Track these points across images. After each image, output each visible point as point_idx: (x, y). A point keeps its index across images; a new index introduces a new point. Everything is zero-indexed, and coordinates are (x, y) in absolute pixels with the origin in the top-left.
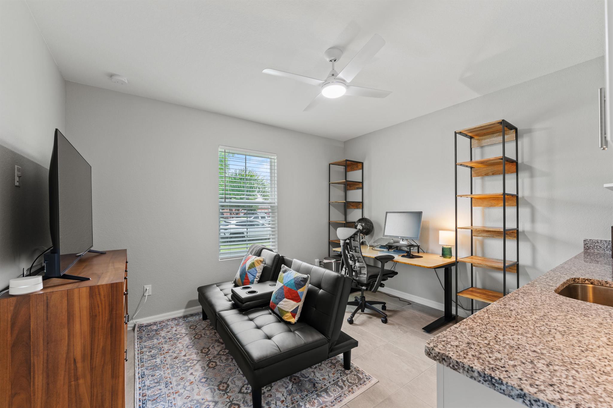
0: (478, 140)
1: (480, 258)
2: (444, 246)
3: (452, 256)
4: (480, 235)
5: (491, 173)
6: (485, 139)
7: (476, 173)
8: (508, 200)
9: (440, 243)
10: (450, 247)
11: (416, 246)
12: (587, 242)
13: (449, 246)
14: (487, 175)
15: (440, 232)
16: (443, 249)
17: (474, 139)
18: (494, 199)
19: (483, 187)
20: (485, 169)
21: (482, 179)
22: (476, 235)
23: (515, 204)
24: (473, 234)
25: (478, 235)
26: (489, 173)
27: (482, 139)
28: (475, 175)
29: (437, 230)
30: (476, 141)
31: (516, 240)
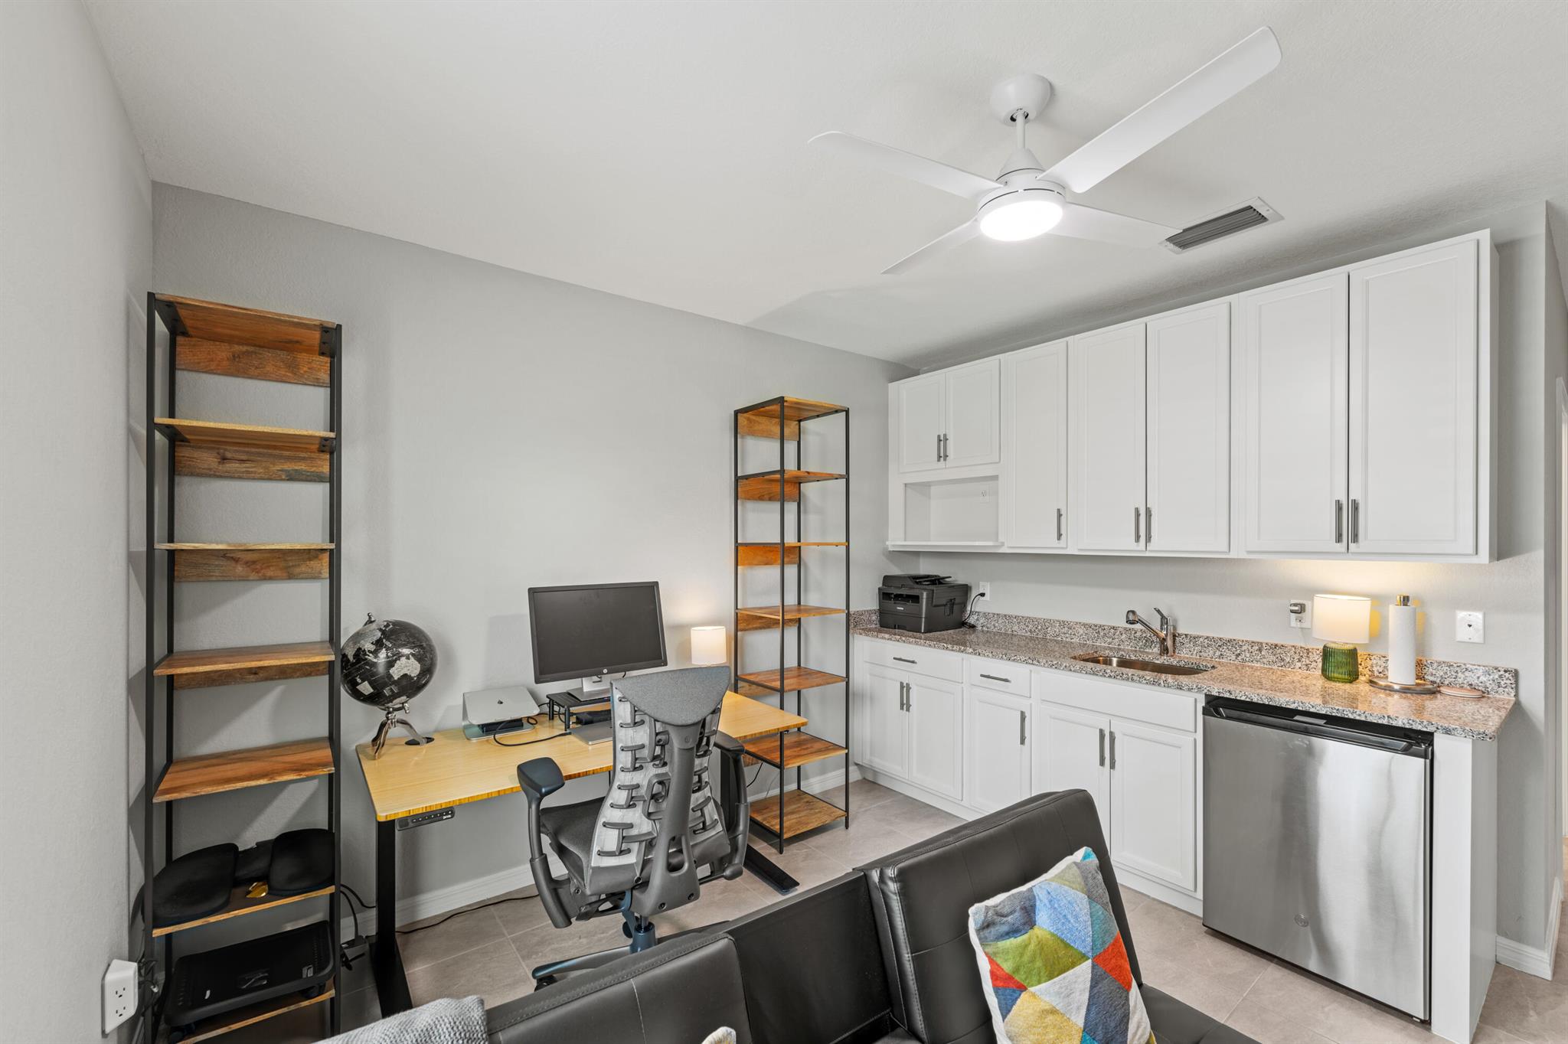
4: (751, 626)
5: (767, 497)
8: (790, 553)
12: (855, 616)
18: (771, 549)
19: (744, 523)
20: (760, 486)
21: (743, 505)
22: (743, 628)
23: (797, 559)
24: (739, 628)
25: (747, 627)
26: (762, 496)
28: (742, 496)
31: (796, 628)
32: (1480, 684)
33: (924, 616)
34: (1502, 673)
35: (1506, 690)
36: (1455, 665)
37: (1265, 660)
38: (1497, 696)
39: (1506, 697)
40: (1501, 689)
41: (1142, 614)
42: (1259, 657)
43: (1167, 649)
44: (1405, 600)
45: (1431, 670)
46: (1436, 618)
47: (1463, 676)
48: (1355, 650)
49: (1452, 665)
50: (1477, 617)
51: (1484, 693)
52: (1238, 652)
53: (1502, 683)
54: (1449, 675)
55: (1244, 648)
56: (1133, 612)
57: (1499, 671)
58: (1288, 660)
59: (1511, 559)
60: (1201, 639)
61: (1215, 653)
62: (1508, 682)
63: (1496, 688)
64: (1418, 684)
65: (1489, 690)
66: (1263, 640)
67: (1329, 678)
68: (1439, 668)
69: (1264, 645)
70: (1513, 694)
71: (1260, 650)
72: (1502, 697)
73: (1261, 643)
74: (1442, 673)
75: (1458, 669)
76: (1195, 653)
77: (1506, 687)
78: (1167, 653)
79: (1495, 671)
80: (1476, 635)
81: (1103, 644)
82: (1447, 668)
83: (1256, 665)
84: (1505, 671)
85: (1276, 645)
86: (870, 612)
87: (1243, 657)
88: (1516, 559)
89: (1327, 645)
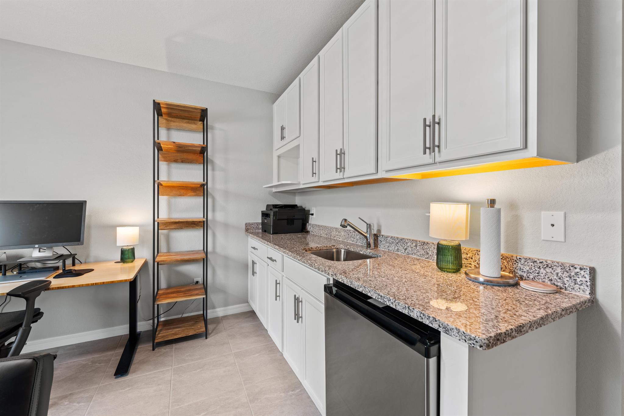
0: (166, 120)
1: (165, 254)
2: (124, 248)
3: (134, 258)
4: (168, 228)
5: (180, 160)
6: (174, 122)
7: (164, 157)
8: (196, 190)
9: (118, 245)
10: (132, 247)
11: (68, 256)
12: (247, 225)
13: (130, 246)
14: (176, 161)
15: (119, 229)
16: (123, 252)
17: (162, 118)
18: (183, 188)
19: (169, 174)
20: (175, 155)
21: (168, 165)
22: (163, 228)
23: (202, 194)
24: (160, 228)
25: (166, 228)
26: (178, 160)
27: (171, 121)
28: (163, 159)
29: (113, 228)
30: (164, 121)
31: (203, 229)
32: (559, 280)
33: (272, 225)
34: (578, 270)
35: (582, 287)
36: (538, 262)
37: (418, 253)
38: (574, 293)
39: (581, 294)
40: (577, 286)
41: (350, 220)
42: (415, 251)
43: (370, 244)
44: (492, 202)
45: (520, 265)
46: (527, 218)
47: (544, 272)
48: (460, 245)
49: (536, 261)
50: (558, 216)
51: (561, 288)
52: (406, 247)
53: (578, 280)
54: (534, 270)
55: (409, 244)
56: (346, 220)
57: (576, 268)
58: (430, 253)
59: (589, 159)
60: (389, 239)
61: (395, 247)
62: (583, 279)
63: (572, 284)
64: (502, 277)
65: (567, 286)
66: (418, 239)
67: (441, 269)
68: (526, 263)
69: (418, 242)
70: (588, 292)
71: (416, 246)
72: (577, 294)
73: (417, 241)
74: (528, 268)
75: (540, 265)
76: (386, 247)
77: (581, 285)
78: (370, 247)
79: (571, 268)
80: (558, 234)
81: (350, 242)
82: (532, 264)
83: (414, 257)
84: (581, 269)
85: (424, 243)
86: (258, 224)
87: (408, 251)
88: (594, 158)
89: (440, 243)
